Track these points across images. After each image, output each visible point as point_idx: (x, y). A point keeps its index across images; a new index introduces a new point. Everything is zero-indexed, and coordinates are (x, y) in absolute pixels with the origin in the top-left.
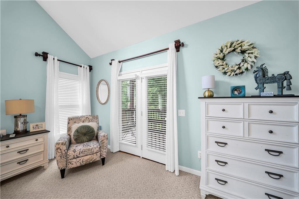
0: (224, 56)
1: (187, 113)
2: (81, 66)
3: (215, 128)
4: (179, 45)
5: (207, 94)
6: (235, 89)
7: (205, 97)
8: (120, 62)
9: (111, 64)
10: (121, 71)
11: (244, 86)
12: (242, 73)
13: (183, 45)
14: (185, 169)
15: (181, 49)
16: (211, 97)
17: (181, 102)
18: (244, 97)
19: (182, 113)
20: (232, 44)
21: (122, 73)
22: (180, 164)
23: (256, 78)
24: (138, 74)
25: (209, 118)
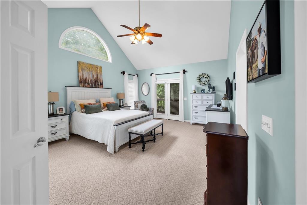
0: (200, 78)
1: (187, 99)
2: (134, 76)
3: (195, 102)
4: (184, 72)
5: (194, 92)
6: (202, 90)
7: (193, 93)
8: (156, 75)
9: (151, 75)
10: (157, 79)
11: (205, 90)
12: (205, 85)
13: (186, 72)
14: (186, 121)
15: (185, 73)
16: (195, 93)
17: (185, 95)
18: (205, 93)
19: (186, 99)
20: (202, 74)
21: (157, 80)
22: (184, 119)
23: (208, 86)
24: (166, 81)
25: (193, 100)
